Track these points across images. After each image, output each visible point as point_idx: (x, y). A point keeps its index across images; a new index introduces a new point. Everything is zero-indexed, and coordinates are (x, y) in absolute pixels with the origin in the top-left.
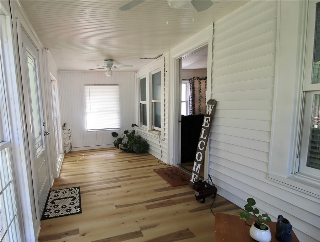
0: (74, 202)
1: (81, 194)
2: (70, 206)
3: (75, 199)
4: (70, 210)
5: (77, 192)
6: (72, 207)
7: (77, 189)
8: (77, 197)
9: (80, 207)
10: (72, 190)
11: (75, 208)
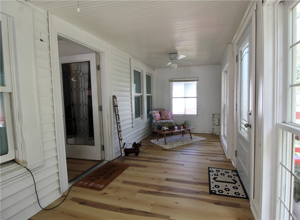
0: (214, 176)
1: (208, 182)
2: (218, 174)
3: (214, 179)
4: (217, 170)
5: (212, 185)
6: (215, 172)
7: (213, 190)
8: (212, 180)
9: (209, 171)
10: (219, 191)
11: (213, 172)
